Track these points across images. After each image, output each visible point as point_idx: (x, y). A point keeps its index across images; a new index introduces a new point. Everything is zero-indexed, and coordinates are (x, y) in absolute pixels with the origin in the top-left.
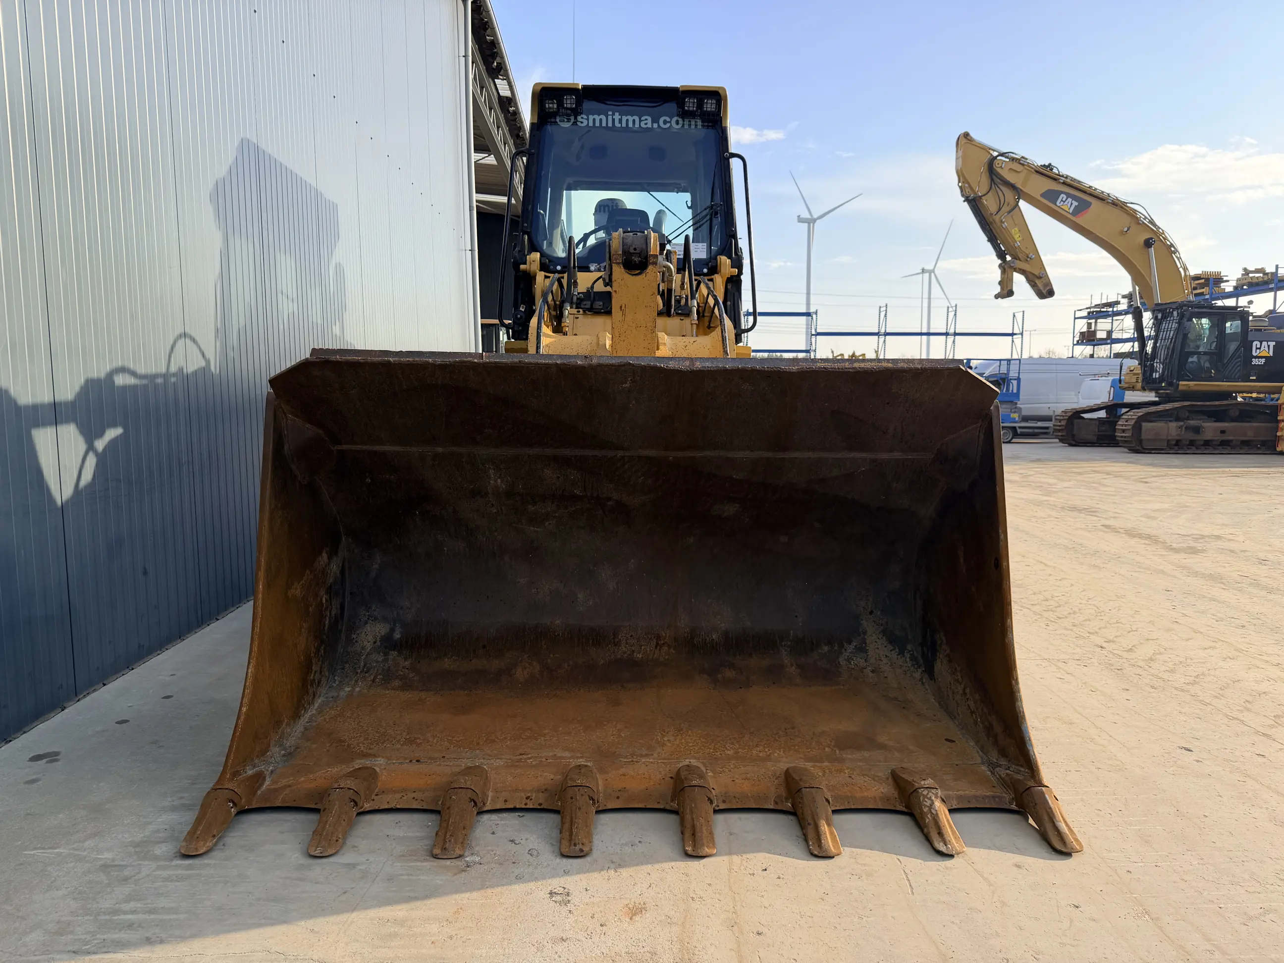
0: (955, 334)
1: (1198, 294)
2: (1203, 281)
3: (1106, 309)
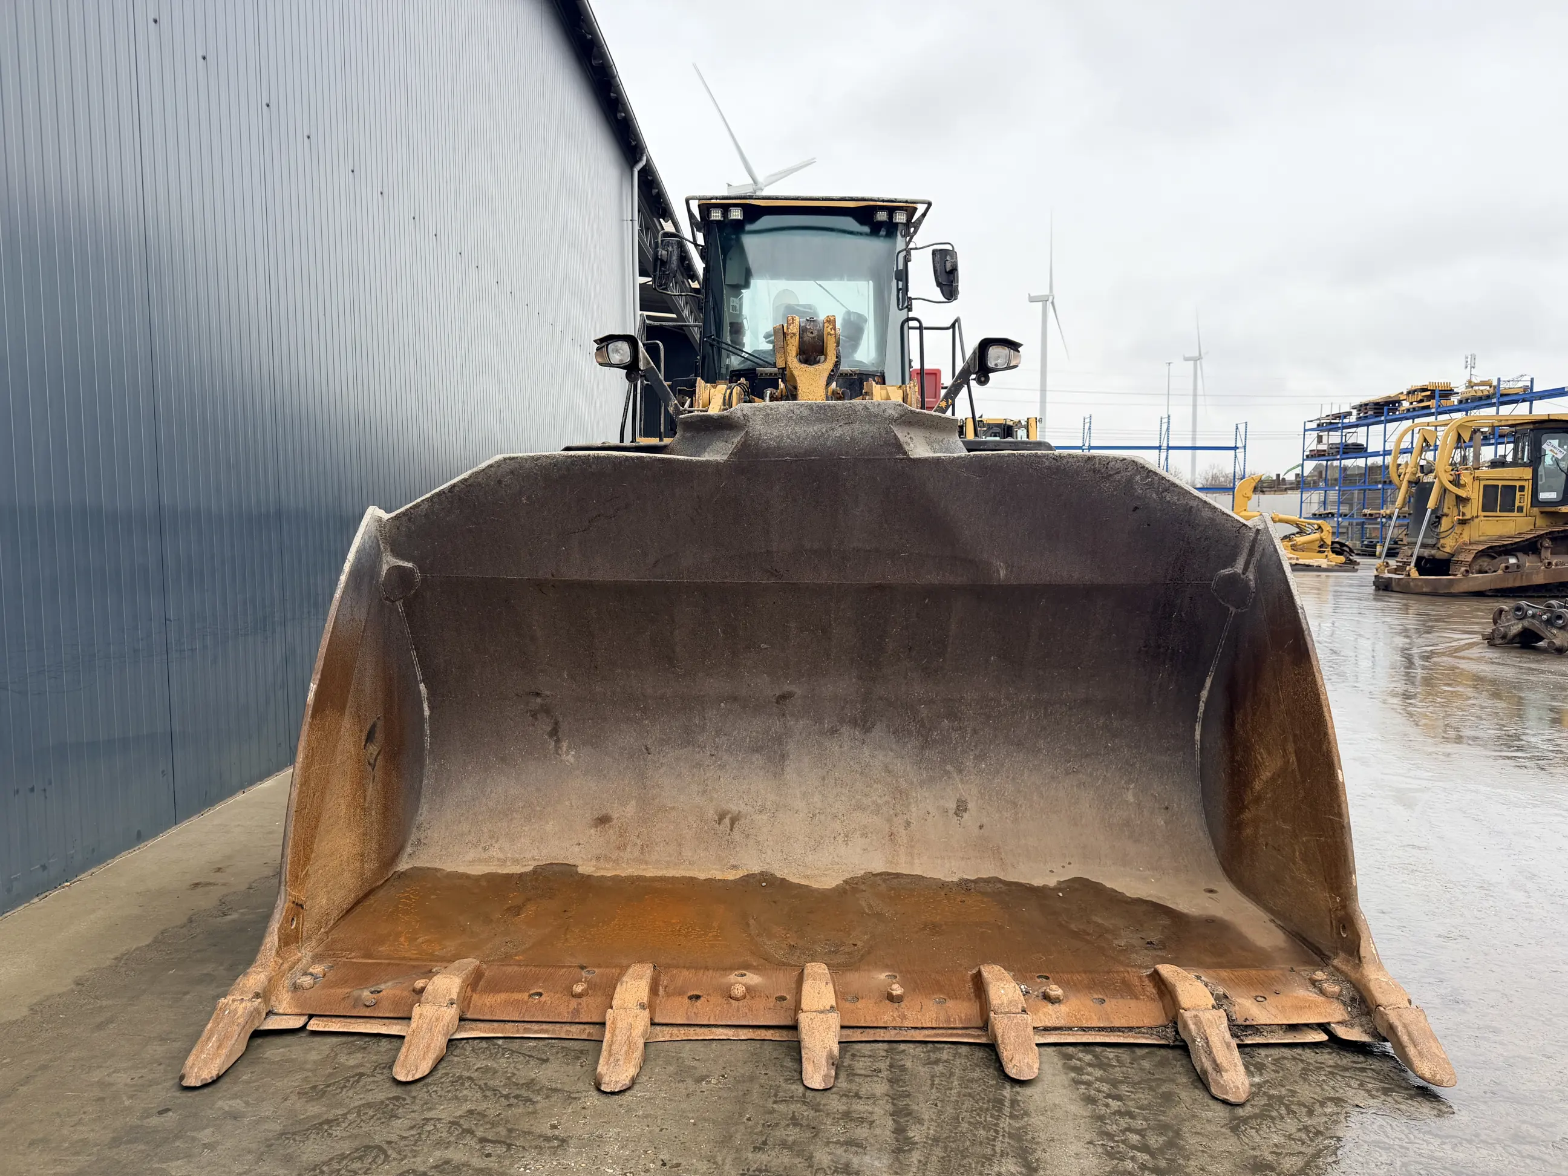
0: (1169, 448)
1: (1424, 408)
2: (1428, 393)
3: (1337, 421)
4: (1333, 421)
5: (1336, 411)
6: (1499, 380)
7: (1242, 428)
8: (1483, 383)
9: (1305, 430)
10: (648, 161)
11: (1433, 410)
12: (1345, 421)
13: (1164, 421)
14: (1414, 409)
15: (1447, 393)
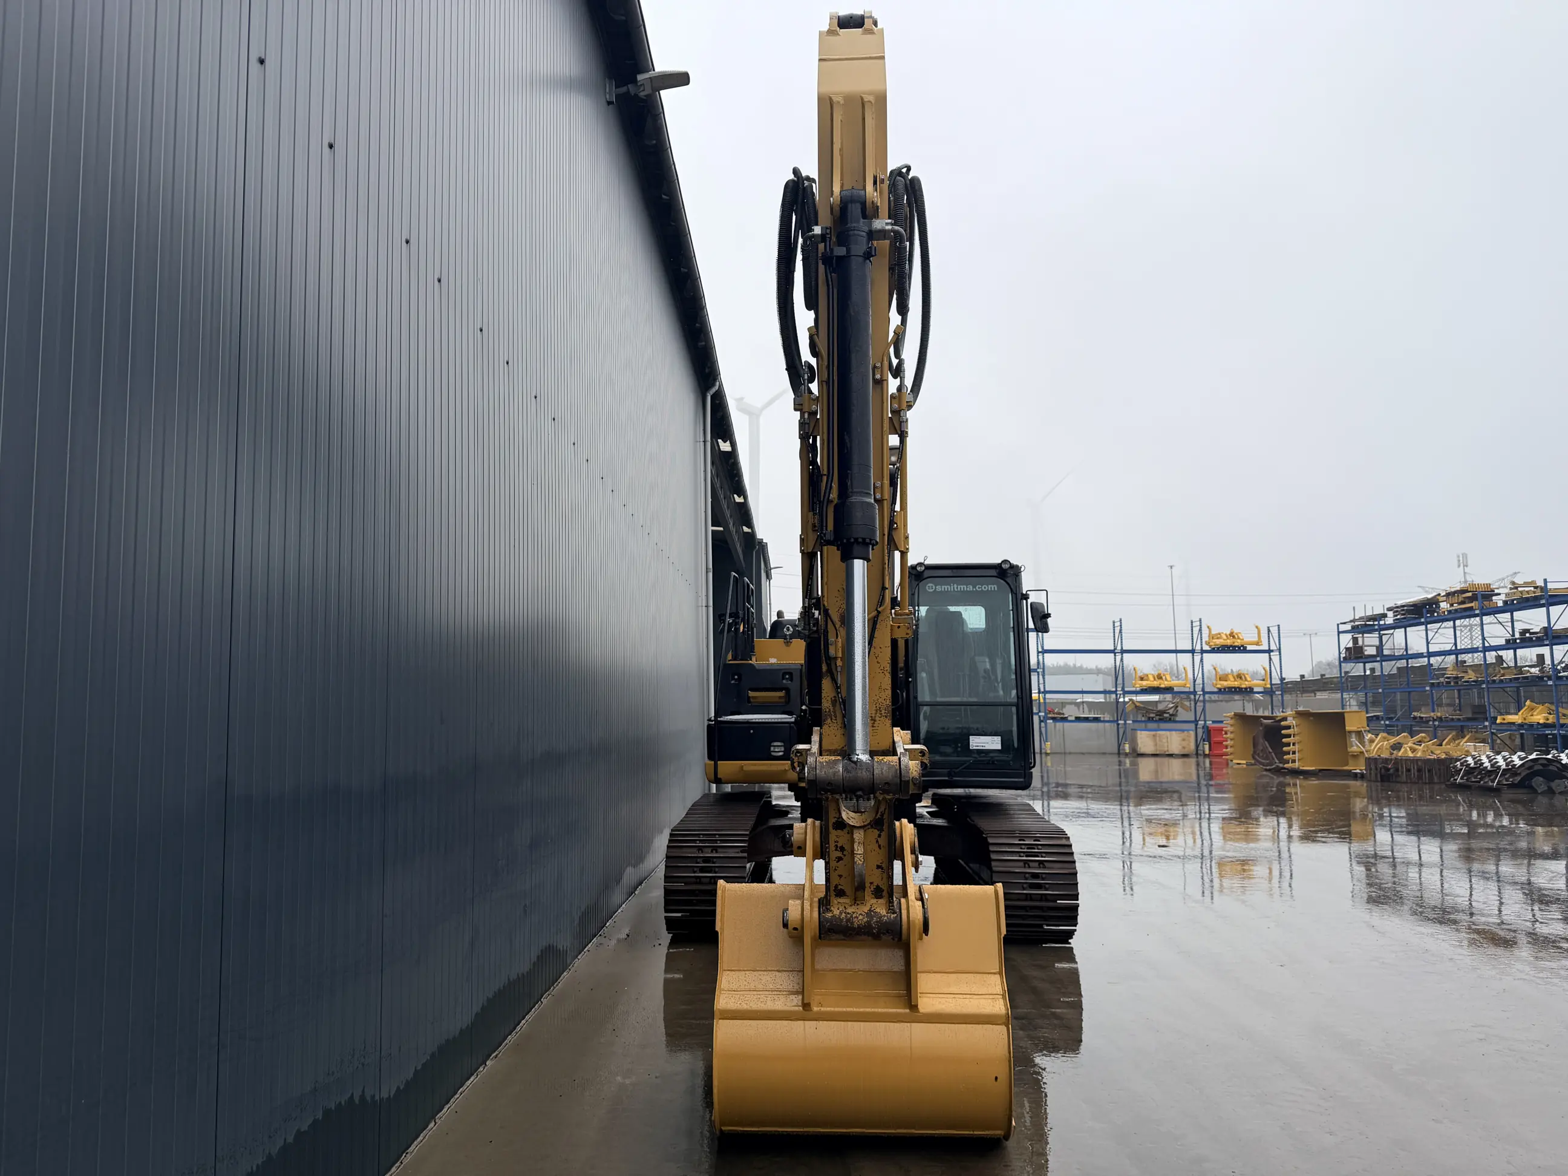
1: (1466, 609)
2: (1470, 594)
3: (1372, 623)
4: (1368, 623)
5: (1369, 613)
6: (1545, 581)
7: (1274, 630)
8: (1526, 585)
9: (1339, 633)
10: (719, 386)
11: (1477, 612)
12: (1382, 622)
13: (1194, 624)
14: (1456, 610)
15: (1488, 594)
